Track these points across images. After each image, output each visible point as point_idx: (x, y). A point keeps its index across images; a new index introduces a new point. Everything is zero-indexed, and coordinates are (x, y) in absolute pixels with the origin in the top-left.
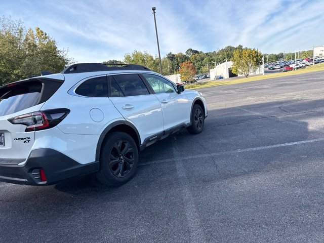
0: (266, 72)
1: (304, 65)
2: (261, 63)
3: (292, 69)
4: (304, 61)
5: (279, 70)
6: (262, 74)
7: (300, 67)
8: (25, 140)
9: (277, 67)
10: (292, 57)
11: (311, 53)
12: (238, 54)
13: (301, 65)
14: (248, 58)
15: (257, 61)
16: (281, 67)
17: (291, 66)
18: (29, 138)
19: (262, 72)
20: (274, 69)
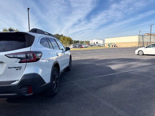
0: (73, 47)
1: (87, 46)
2: (72, 43)
3: (82, 47)
4: (87, 45)
5: (78, 47)
6: (72, 48)
7: (86, 47)
8: (17, 68)
9: (77, 46)
10: (82, 42)
11: (89, 42)
12: (63, 38)
13: (86, 46)
14: (67, 40)
15: (70, 42)
16: (79, 46)
17: (82, 46)
18: (20, 67)
19: (72, 47)
20: (76, 46)
